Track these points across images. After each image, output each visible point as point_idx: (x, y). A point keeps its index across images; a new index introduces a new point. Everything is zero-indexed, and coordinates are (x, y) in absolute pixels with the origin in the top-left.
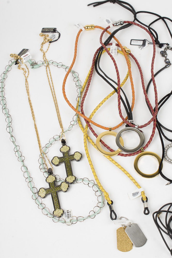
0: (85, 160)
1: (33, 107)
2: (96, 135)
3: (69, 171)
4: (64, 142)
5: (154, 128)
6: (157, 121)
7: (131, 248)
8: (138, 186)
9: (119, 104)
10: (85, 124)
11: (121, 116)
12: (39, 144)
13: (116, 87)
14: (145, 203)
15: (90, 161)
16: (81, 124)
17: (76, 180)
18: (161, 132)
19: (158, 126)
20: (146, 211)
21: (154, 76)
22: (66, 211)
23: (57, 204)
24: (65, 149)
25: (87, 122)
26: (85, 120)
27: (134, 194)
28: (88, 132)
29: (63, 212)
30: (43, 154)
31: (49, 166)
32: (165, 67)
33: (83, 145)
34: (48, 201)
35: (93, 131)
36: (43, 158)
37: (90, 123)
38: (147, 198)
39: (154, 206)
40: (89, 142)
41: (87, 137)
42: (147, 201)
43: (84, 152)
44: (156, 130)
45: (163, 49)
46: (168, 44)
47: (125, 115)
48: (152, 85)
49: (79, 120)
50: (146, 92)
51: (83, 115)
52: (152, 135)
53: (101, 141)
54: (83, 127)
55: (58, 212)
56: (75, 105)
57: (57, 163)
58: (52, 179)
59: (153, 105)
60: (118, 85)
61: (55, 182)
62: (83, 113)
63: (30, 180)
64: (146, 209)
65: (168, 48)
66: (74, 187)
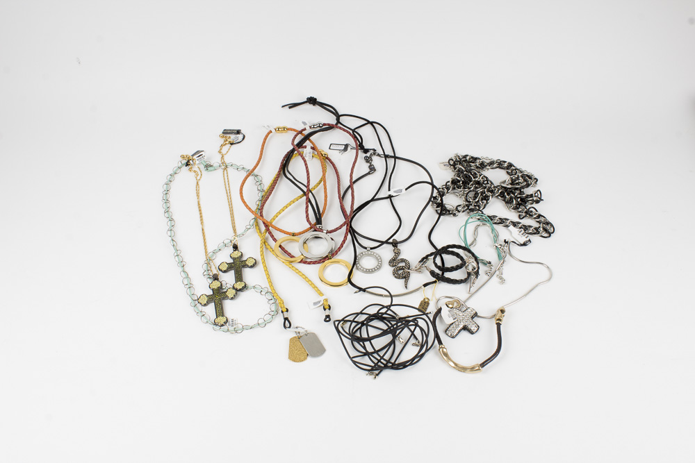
0: (260, 267)
1: (203, 212)
2: (275, 240)
3: (239, 277)
4: (235, 247)
5: (347, 234)
6: (351, 227)
7: (305, 359)
8: (321, 294)
9: (307, 207)
10: (263, 228)
11: (308, 220)
12: (206, 249)
13: (305, 189)
14: (327, 310)
15: (266, 270)
16: (259, 229)
17: (245, 287)
18: (354, 238)
19: (352, 231)
20: (327, 319)
21: (353, 183)
22: (230, 320)
23: (220, 311)
24: (236, 254)
25: (266, 226)
26: (264, 223)
27: (315, 304)
28: (267, 239)
29: (227, 320)
30: (209, 261)
31: (215, 272)
32: (369, 173)
33: (259, 250)
34: (210, 310)
35: (272, 236)
36: (208, 264)
37: (270, 228)
38: (329, 306)
39: (338, 314)
40: (267, 249)
41: (265, 242)
42: (330, 309)
43: (259, 258)
44: (349, 237)
45: (368, 155)
46: (374, 150)
47: (313, 220)
48: (350, 191)
49: (257, 225)
50: (342, 198)
51: (261, 218)
52: (344, 241)
53: (280, 246)
54: (260, 232)
55: (221, 320)
56: (254, 208)
57: (225, 269)
58: (216, 285)
59: (348, 211)
60: (307, 187)
61: (221, 287)
62: (262, 216)
63: (190, 286)
64: (328, 316)
65: (374, 154)
66: (243, 295)
